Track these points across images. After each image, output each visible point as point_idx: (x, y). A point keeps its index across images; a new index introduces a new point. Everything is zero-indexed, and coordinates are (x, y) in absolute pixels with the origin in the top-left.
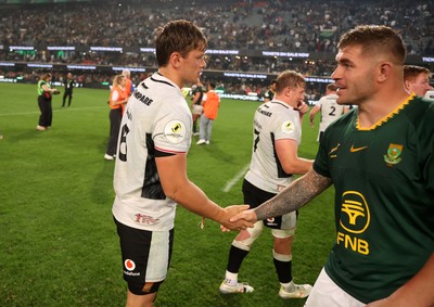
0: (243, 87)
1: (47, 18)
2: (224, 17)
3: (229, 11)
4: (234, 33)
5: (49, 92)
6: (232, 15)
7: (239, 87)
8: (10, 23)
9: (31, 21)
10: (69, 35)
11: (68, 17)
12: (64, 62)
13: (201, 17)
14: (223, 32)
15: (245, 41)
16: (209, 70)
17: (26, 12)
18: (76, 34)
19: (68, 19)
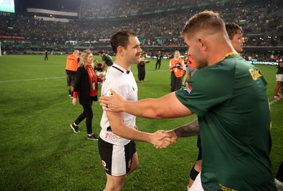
0: (272, 57)
1: (151, 22)
2: (260, 11)
3: (264, 7)
4: (267, 21)
5: (143, 62)
6: (266, 9)
7: (269, 57)
8: (132, 26)
9: (143, 24)
10: (163, 30)
11: (162, 21)
12: (160, 45)
13: (243, 13)
14: (258, 21)
15: (276, 26)
16: (248, 46)
17: (140, 19)
18: (166, 30)
19: (163, 21)
